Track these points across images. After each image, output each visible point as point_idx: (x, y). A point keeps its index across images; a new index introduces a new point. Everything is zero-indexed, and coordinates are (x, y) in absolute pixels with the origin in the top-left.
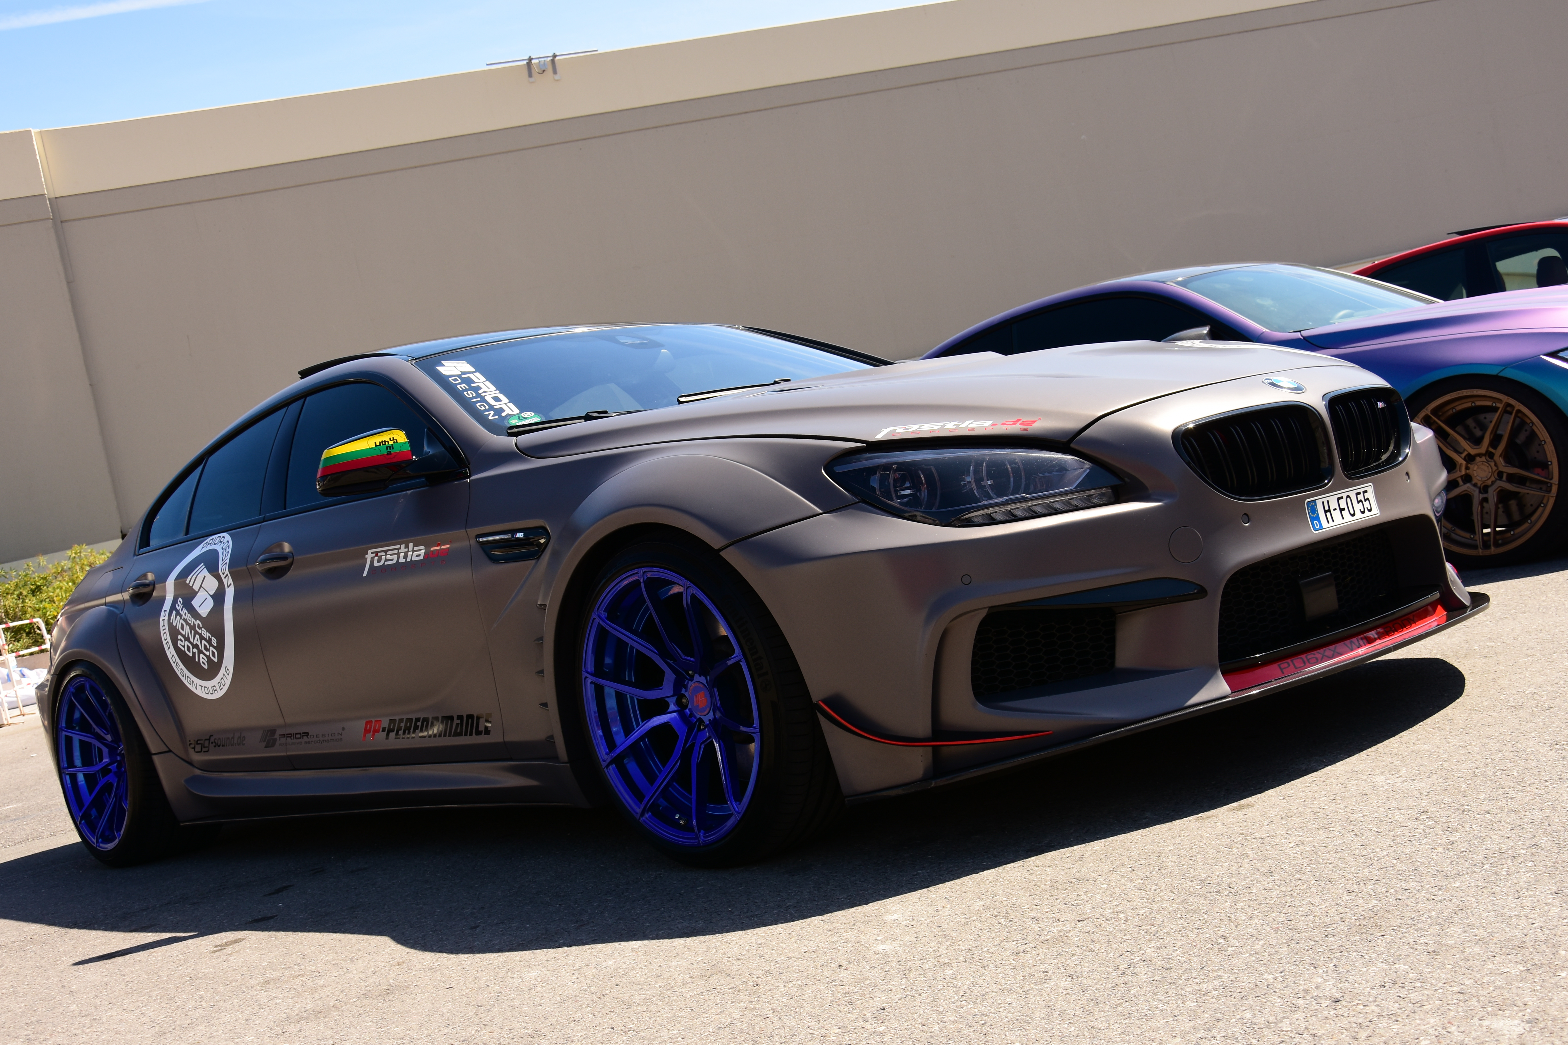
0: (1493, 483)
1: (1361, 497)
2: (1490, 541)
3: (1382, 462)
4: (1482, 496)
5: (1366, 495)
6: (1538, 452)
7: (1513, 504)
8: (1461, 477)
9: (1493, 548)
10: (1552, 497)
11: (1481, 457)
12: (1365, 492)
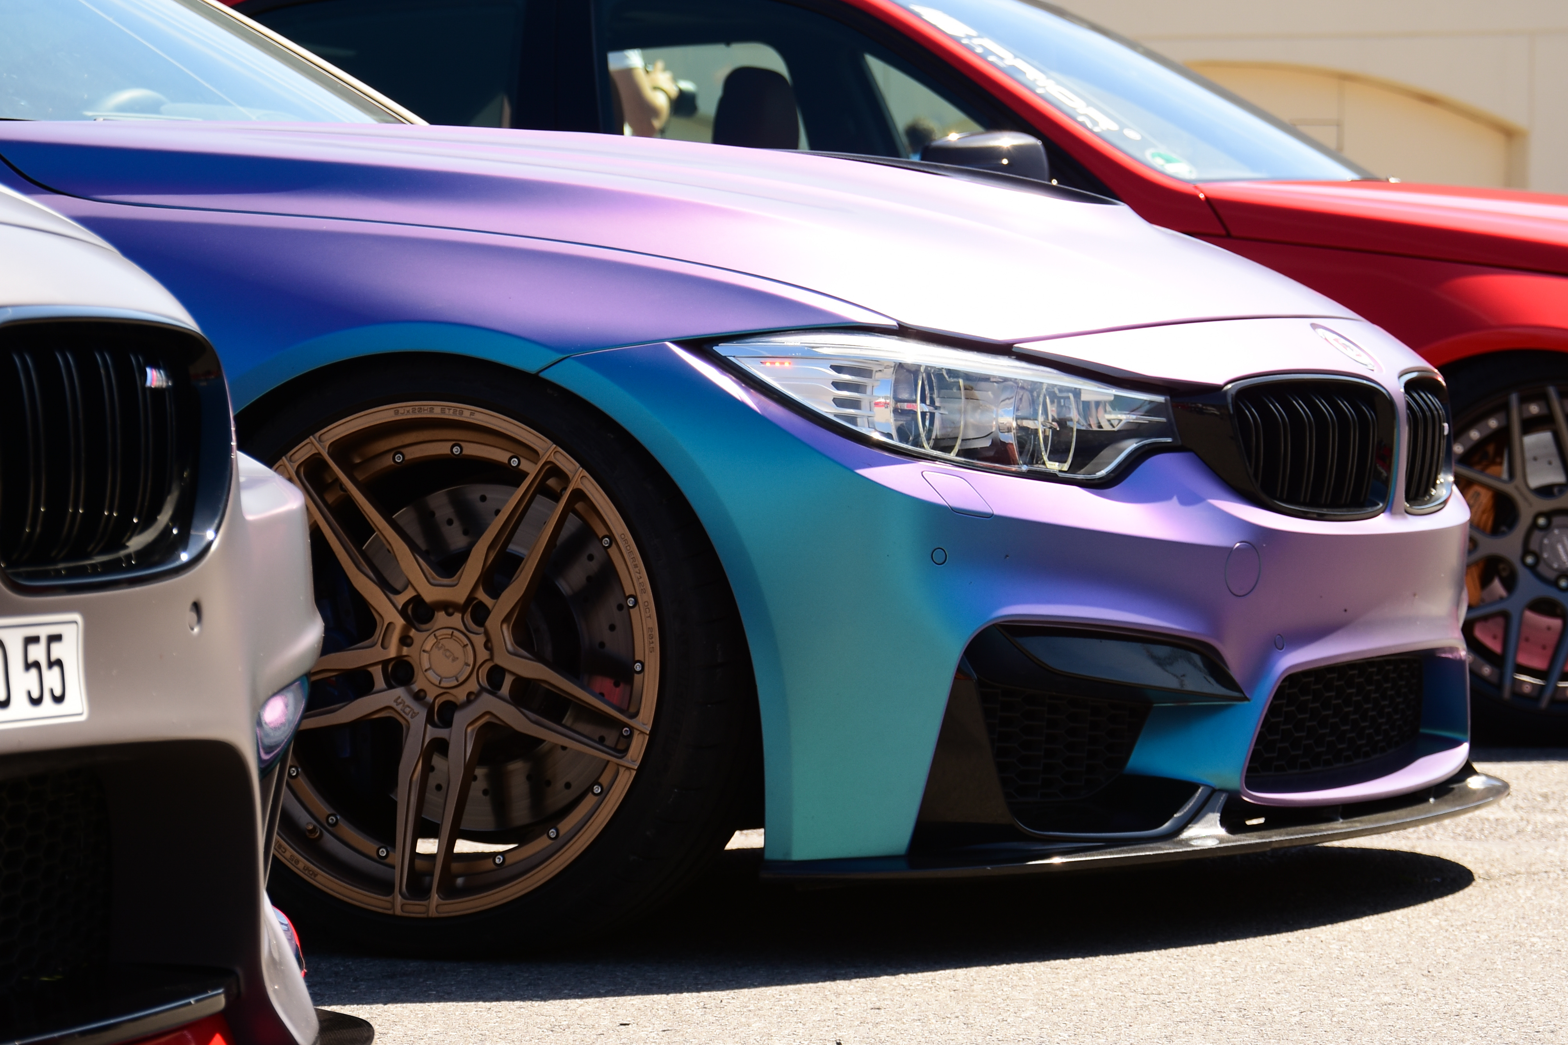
0: (471, 698)
1: (37, 653)
2: (431, 874)
3: (129, 557)
4: (432, 733)
5: (57, 651)
6: (612, 628)
7: (518, 769)
8: (385, 663)
9: (435, 897)
10: (628, 768)
11: (450, 615)
12: (55, 638)
